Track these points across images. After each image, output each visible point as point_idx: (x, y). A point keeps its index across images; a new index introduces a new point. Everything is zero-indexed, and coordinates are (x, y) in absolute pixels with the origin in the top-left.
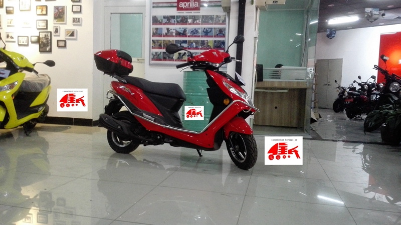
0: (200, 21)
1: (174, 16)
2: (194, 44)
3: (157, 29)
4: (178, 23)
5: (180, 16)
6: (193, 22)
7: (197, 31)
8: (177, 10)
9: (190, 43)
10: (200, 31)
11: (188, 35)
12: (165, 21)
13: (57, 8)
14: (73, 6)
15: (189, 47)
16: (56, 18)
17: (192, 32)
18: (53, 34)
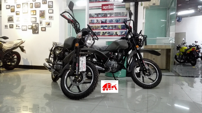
1: (100, 13)
2: (111, 27)
3: (92, 20)
4: (102, 17)
5: (103, 13)
6: (110, 16)
7: (112, 20)
8: (102, 10)
10: (114, 20)
12: (96, 16)
13: (41, 11)
14: (49, 10)
15: (108, 29)
16: (40, 16)
17: (109, 21)
18: (39, 24)
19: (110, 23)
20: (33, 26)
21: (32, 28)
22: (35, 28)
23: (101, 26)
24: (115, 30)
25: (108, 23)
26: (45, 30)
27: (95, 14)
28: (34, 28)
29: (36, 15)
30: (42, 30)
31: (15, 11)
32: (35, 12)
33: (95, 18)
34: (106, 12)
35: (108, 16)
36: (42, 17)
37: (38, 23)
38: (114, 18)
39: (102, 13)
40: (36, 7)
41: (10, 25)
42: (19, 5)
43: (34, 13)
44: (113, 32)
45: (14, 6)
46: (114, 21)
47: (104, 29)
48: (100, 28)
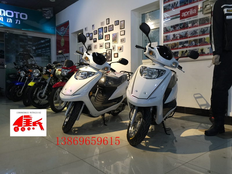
0: (198, 23)
1: (178, 24)
2: (194, 42)
3: (166, 36)
4: (181, 28)
5: (182, 23)
6: (193, 26)
7: (196, 32)
8: (180, 20)
9: (190, 42)
10: (198, 31)
11: (189, 36)
12: (172, 29)
14: (121, 31)
15: (190, 45)
16: (113, 41)
17: (191, 33)
18: (112, 50)
19: (192, 37)
20: (107, 53)
21: (106, 55)
22: (109, 55)
23: (180, 42)
24: (199, 46)
25: (189, 37)
26: (117, 57)
27: (172, 27)
31: (93, 38)
33: (171, 32)
34: (186, 20)
35: (190, 26)
36: (115, 41)
38: (199, 28)
39: (180, 24)
40: (109, 31)
42: (96, 31)
43: (108, 38)
44: (198, 50)
45: (92, 33)
46: (198, 33)
47: (184, 47)
48: (178, 46)
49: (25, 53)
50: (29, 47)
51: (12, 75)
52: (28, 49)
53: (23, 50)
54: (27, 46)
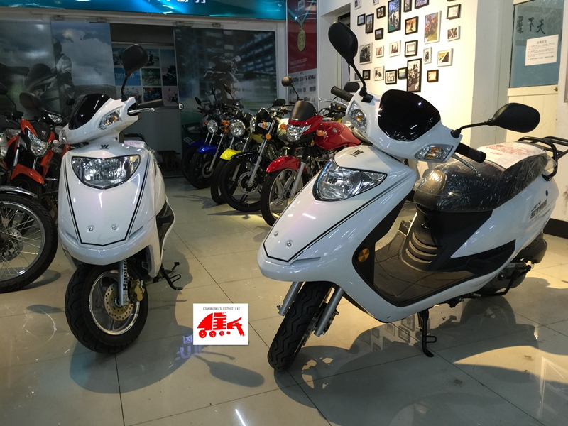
13: (428, 18)
14: (449, 7)
16: (426, 35)
18: (423, 62)
20: (409, 68)
21: (406, 76)
22: (413, 74)
26: (437, 80)
28: (410, 77)
29: (417, 31)
30: (428, 81)
31: (375, 29)
32: (414, 25)
36: (430, 37)
37: (421, 60)
40: (416, 8)
41: (364, 71)
42: (382, 9)
43: (412, 27)
45: (373, 15)
49: (220, 72)
50: (227, 58)
51: (193, 128)
52: (226, 62)
53: (214, 65)
54: (224, 56)
